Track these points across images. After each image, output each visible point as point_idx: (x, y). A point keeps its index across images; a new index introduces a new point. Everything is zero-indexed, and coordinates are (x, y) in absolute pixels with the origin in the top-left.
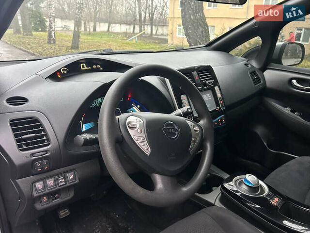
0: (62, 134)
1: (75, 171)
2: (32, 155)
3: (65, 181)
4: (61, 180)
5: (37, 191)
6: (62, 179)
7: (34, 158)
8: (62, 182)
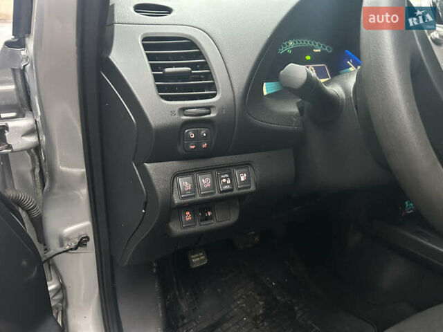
0: (240, 79)
1: (250, 168)
2: (183, 110)
3: (231, 184)
4: (224, 180)
5: (180, 193)
6: (226, 178)
7: (185, 118)
8: (225, 184)
